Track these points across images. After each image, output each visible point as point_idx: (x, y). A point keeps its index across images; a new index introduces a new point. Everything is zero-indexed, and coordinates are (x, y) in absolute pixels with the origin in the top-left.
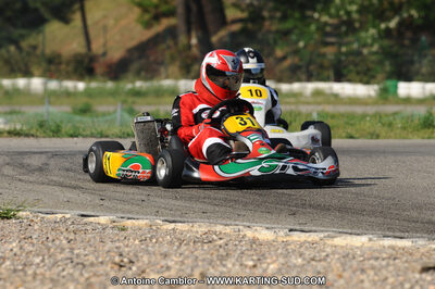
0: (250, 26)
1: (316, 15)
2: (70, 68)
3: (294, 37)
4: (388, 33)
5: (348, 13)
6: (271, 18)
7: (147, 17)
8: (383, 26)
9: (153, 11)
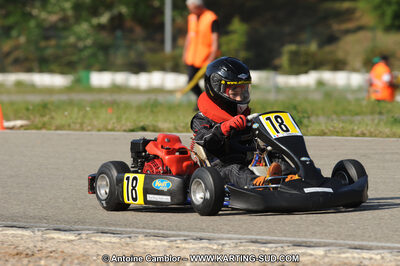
4: (101, 27)
5: (63, 10)
8: (95, 21)
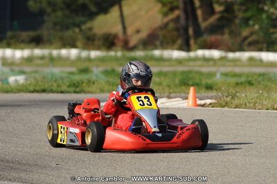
0: (226, 15)
1: (266, 8)
2: (101, 43)
3: (251, 22)
6: (240, 10)
7: (165, 9)
9: (169, 6)
